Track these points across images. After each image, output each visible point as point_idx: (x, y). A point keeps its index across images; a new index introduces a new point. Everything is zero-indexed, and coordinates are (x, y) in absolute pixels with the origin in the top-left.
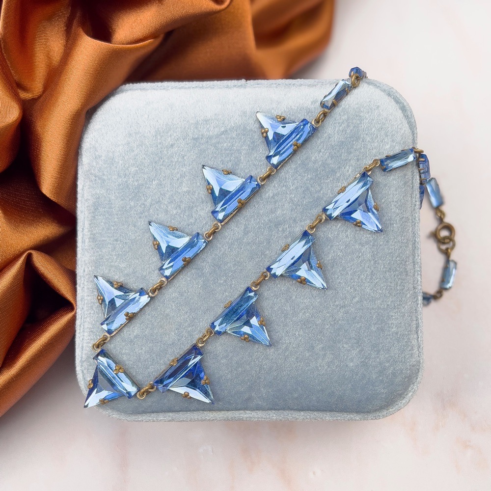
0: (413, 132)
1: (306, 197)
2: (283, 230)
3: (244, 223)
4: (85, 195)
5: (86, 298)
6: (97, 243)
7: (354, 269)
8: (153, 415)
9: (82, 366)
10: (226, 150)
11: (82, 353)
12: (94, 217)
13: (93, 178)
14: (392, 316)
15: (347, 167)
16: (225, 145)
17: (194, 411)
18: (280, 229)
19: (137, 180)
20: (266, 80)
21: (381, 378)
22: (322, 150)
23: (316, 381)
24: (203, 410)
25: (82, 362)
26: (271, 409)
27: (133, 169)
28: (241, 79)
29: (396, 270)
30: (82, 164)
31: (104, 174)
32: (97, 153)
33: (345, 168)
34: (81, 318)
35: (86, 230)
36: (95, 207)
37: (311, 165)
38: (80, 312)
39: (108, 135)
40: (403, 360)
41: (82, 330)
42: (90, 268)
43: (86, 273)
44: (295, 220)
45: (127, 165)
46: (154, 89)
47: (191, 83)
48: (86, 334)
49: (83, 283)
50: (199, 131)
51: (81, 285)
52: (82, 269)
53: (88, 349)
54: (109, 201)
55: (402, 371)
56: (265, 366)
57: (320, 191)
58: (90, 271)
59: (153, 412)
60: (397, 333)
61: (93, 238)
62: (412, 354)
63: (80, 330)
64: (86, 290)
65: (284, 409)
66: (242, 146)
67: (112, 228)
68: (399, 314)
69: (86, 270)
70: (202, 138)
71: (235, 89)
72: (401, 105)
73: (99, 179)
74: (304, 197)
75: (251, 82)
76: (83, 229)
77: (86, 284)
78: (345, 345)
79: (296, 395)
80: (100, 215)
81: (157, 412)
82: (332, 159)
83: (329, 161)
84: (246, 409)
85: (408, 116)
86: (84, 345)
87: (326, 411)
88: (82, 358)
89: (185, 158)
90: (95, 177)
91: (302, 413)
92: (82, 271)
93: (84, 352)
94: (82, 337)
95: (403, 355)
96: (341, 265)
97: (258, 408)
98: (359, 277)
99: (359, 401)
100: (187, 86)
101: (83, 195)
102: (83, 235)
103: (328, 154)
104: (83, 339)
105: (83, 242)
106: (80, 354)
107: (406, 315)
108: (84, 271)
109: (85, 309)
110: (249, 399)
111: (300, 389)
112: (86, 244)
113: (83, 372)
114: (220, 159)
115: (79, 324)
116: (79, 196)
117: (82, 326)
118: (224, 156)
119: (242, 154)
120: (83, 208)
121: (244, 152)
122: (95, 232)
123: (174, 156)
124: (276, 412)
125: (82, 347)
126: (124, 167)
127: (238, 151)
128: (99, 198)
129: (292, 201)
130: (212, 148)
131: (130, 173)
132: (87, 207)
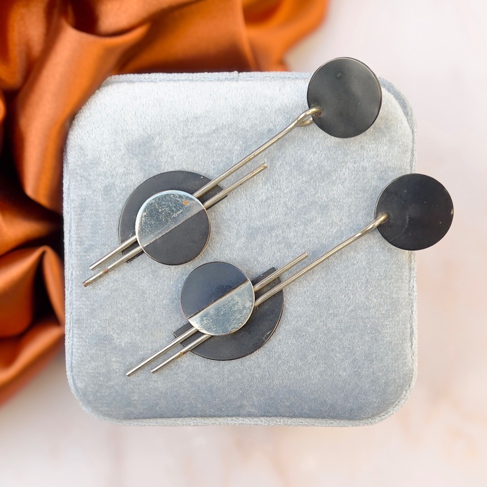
0: (413, 130)
1: (301, 201)
2: (276, 235)
3: (236, 228)
4: (71, 195)
5: (74, 302)
7: (349, 277)
8: (145, 421)
9: (72, 371)
10: (217, 149)
11: (72, 358)
12: (81, 219)
13: (79, 178)
14: (386, 325)
15: (344, 170)
16: (217, 144)
17: (186, 417)
18: (274, 235)
19: (125, 182)
20: (259, 72)
21: (374, 388)
22: (318, 152)
23: (309, 390)
24: (195, 417)
25: (71, 366)
26: (263, 416)
27: (121, 170)
28: (233, 71)
29: (392, 278)
30: (67, 163)
31: (90, 175)
33: (341, 171)
34: (70, 323)
35: (73, 233)
36: (82, 207)
37: (306, 166)
39: (93, 133)
40: (397, 370)
41: (71, 336)
42: (78, 273)
43: (74, 277)
44: (288, 225)
45: (114, 166)
46: (141, 82)
47: (180, 74)
48: (75, 340)
49: (71, 287)
50: (189, 129)
52: (70, 272)
53: (77, 355)
54: (97, 203)
55: (395, 380)
56: (257, 375)
57: (315, 195)
58: (78, 275)
59: (144, 418)
60: (391, 343)
61: (80, 242)
62: (405, 364)
63: (69, 335)
64: (74, 295)
65: (276, 416)
66: (234, 146)
67: (100, 232)
68: (393, 323)
69: (74, 273)
70: (192, 137)
71: (227, 82)
72: (402, 101)
73: (86, 179)
74: (298, 202)
75: (244, 74)
76: (70, 231)
77: (74, 288)
78: (338, 355)
79: (288, 404)
80: (87, 218)
81: (149, 418)
82: (328, 161)
83: (325, 163)
84: (238, 415)
85: (408, 113)
86: (74, 350)
87: (318, 418)
88: (72, 363)
89: (175, 158)
90: (82, 177)
91: (294, 419)
92: (70, 274)
93: (74, 358)
94: (71, 342)
95: (396, 365)
96: (335, 272)
97: (250, 415)
98: (354, 285)
99: (351, 410)
100: (176, 79)
101: (69, 194)
102: (70, 237)
103: (323, 155)
104: (72, 344)
105: (70, 244)
106: (70, 359)
107: (401, 323)
108: (72, 274)
109: (74, 314)
110: (242, 406)
111: (292, 397)
112: (73, 247)
113: (73, 377)
114: (211, 160)
115: (68, 329)
116: (65, 196)
117: (71, 330)
118: (216, 157)
119: (235, 154)
120: (69, 209)
121: (237, 152)
122: (81, 235)
123: (163, 157)
124: (268, 419)
125: (72, 352)
126: (111, 167)
127: (230, 151)
128: (85, 200)
129: (286, 205)
130: (203, 148)
131: (117, 174)
132: (73, 208)
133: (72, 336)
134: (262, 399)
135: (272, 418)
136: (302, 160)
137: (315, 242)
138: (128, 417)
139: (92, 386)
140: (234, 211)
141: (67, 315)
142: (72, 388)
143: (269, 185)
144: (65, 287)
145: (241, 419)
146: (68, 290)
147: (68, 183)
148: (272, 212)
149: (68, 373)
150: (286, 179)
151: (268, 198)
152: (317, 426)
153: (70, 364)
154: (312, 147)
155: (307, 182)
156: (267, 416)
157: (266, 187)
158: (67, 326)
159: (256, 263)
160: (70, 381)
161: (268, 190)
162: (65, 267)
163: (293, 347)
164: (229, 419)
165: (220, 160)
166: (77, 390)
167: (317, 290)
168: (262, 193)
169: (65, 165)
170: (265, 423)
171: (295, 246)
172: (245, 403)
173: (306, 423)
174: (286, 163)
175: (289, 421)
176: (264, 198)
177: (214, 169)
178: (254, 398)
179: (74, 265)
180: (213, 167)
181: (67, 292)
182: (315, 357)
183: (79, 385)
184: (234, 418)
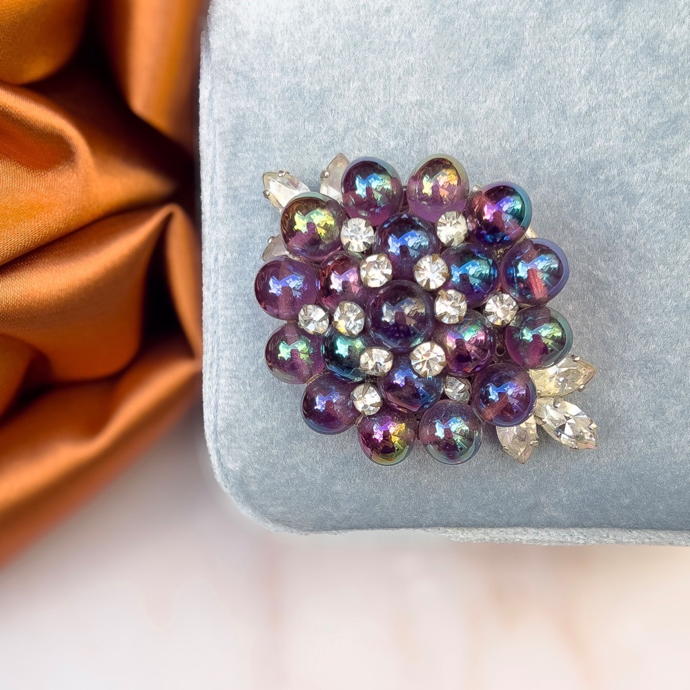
1: (654, 114)
2: (607, 179)
4: (216, 111)
5: (221, 312)
6: (241, 205)
9: (216, 441)
10: (494, 18)
11: (216, 417)
12: (235, 154)
13: (232, 76)
16: (493, 8)
17: (429, 527)
18: (602, 178)
19: (320, 81)
23: (669, 474)
24: (445, 526)
25: (215, 432)
26: (575, 526)
27: (311, 59)
30: (208, 49)
31: (253, 70)
32: (239, 28)
34: (213, 351)
35: (218, 181)
36: (237, 134)
37: (664, 49)
38: (210, 340)
41: (214, 374)
42: (229, 255)
43: (220, 263)
44: (631, 161)
45: (300, 51)
48: (222, 381)
49: (215, 284)
51: (211, 287)
52: (213, 255)
53: (227, 409)
54: (265, 123)
57: (682, 101)
58: (228, 261)
59: (351, 528)
61: (234, 196)
63: (211, 373)
64: (221, 298)
65: (600, 526)
66: (526, 11)
69: (220, 257)
73: (245, 77)
74: (650, 114)
76: (212, 179)
77: (221, 285)
79: (627, 501)
80: (247, 151)
84: (527, 524)
86: (220, 402)
87: (681, 529)
88: (215, 425)
89: (414, 35)
90: (237, 74)
91: (635, 533)
92: (212, 260)
93: (221, 415)
94: (215, 387)
97: (551, 524)
101: (211, 110)
102: (212, 189)
104: (216, 391)
105: (214, 203)
106: (212, 417)
108: (216, 260)
109: (220, 333)
110: (536, 506)
111: (634, 488)
112: (220, 207)
113: (218, 452)
114: (483, 38)
115: (209, 362)
117: (214, 365)
118: (491, 32)
119: (528, 26)
120: (212, 137)
121: (531, 23)
122: (237, 184)
123: (392, 33)
124: (585, 531)
125: (217, 405)
126: (294, 55)
127: (519, 20)
128: (243, 117)
129: (627, 121)
130: (468, 16)
131: (305, 67)
132: (220, 134)
133: (217, 375)
134: (576, 492)
135: (593, 529)
136: (657, 35)
137: (682, 191)
138: (322, 525)
139: (256, 466)
140: (526, 134)
141: (208, 338)
142: (217, 472)
143: (593, 83)
144: (202, 285)
145: (531, 530)
146: (208, 289)
147: (209, 87)
148: (598, 134)
149: (210, 444)
150: (626, 73)
151: (591, 109)
152: (679, 545)
153: (212, 428)
154: (677, 13)
155: (666, 77)
156: (583, 527)
157: (588, 88)
158: (207, 358)
159: (566, 232)
160: (214, 459)
161: (591, 92)
162: (203, 247)
163: (639, 393)
164: (511, 531)
165: (500, 38)
166: (226, 476)
167: (685, 283)
168: (580, 100)
169: (203, 55)
170: (579, 539)
171: (643, 200)
172: (543, 499)
173: (658, 540)
174: (627, 43)
175: (624, 536)
176: (585, 109)
177: (488, 55)
178: (562, 489)
179: (221, 242)
180: (486, 51)
181: (206, 293)
182: (682, 412)
183: (230, 466)
184: (519, 530)
